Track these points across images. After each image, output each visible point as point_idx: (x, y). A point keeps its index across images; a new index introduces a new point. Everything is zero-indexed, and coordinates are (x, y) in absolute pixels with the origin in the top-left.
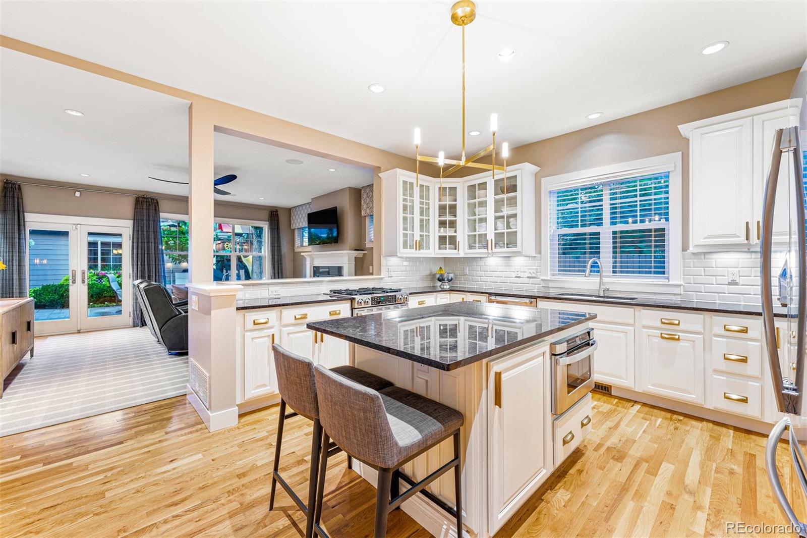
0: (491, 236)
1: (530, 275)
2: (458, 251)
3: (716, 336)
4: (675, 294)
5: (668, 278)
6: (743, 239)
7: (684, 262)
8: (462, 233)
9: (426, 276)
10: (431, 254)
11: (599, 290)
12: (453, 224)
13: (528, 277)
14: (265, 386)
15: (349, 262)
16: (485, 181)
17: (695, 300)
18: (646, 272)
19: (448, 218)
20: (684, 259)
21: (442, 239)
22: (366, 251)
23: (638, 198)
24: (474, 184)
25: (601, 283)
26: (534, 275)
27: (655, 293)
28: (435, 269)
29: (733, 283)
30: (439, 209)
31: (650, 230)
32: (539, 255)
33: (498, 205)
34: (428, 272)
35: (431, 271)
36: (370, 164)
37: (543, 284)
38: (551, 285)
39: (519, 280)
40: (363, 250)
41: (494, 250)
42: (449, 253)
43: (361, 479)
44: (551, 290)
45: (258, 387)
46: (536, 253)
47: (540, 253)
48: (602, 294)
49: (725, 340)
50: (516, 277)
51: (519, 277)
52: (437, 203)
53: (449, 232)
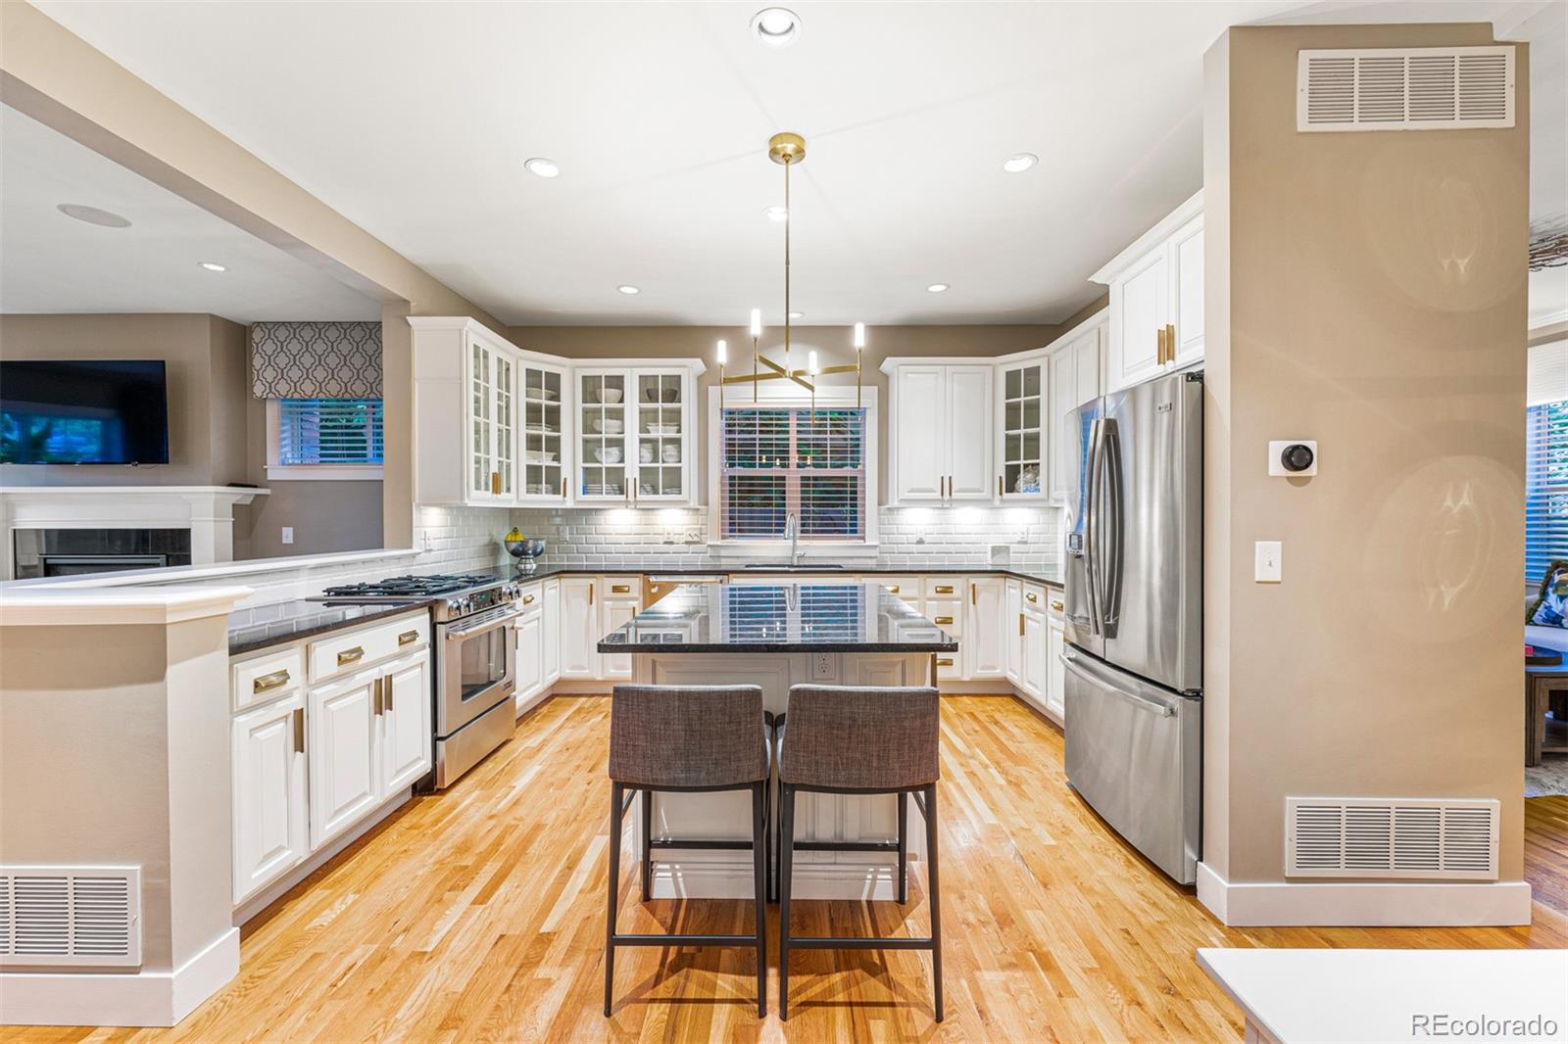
0: (632, 473)
1: (691, 539)
2: (565, 495)
3: (930, 599)
4: (871, 557)
5: (863, 538)
6: (938, 495)
7: (879, 519)
8: (571, 466)
9: (485, 546)
10: (510, 501)
11: (792, 558)
12: (554, 445)
13: (687, 543)
14: (279, 850)
15: (215, 516)
16: (621, 374)
17: (890, 563)
18: (839, 532)
19: (544, 432)
20: (879, 514)
21: (534, 474)
22: (267, 488)
23: (828, 436)
24: (599, 374)
25: (794, 547)
26: (696, 539)
27: (852, 558)
28: (502, 533)
29: (920, 542)
30: (527, 412)
31: (846, 478)
32: (704, 507)
33: (647, 418)
34: (485, 540)
35: (490, 535)
36: (396, 292)
37: (710, 552)
38: (723, 553)
39: (671, 548)
40: (255, 487)
41: (640, 497)
42: (544, 500)
43: (684, 903)
44: (724, 562)
45: (267, 857)
46: (700, 504)
47: (707, 504)
48: (796, 563)
49: (935, 602)
50: (666, 543)
51: (672, 543)
52: (523, 400)
53: (545, 460)
